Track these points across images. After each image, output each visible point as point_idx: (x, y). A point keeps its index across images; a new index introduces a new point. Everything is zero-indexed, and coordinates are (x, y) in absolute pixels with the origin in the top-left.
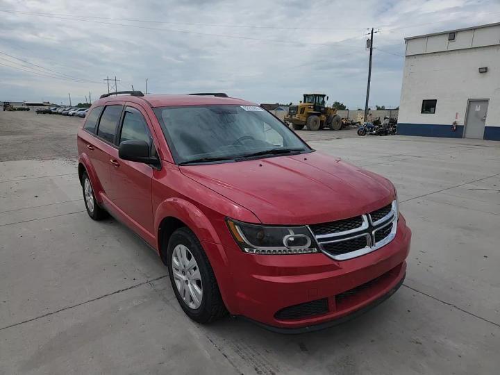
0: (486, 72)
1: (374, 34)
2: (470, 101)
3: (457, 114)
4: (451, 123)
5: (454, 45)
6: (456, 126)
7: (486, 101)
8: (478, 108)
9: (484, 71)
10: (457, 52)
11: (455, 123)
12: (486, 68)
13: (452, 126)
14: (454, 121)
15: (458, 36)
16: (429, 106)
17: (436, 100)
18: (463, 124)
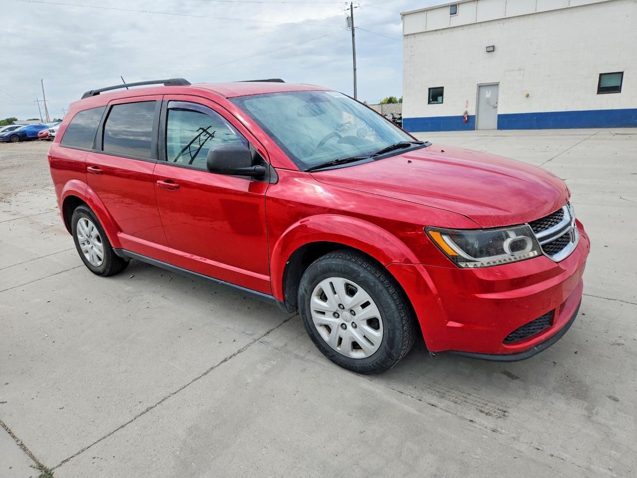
0: (493, 51)
1: (354, 9)
2: (480, 86)
3: (467, 102)
4: (461, 114)
5: (456, 21)
6: (468, 116)
7: (496, 85)
8: (488, 94)
9: (491, 49)
10: (461, 28)
11: (466, 113)
12: (493, 47)
13: (463, 117)
14: (465, 111)
15: (461, 9)
16: (436, 95)
17: (443, 88)
18: (474, 114)
